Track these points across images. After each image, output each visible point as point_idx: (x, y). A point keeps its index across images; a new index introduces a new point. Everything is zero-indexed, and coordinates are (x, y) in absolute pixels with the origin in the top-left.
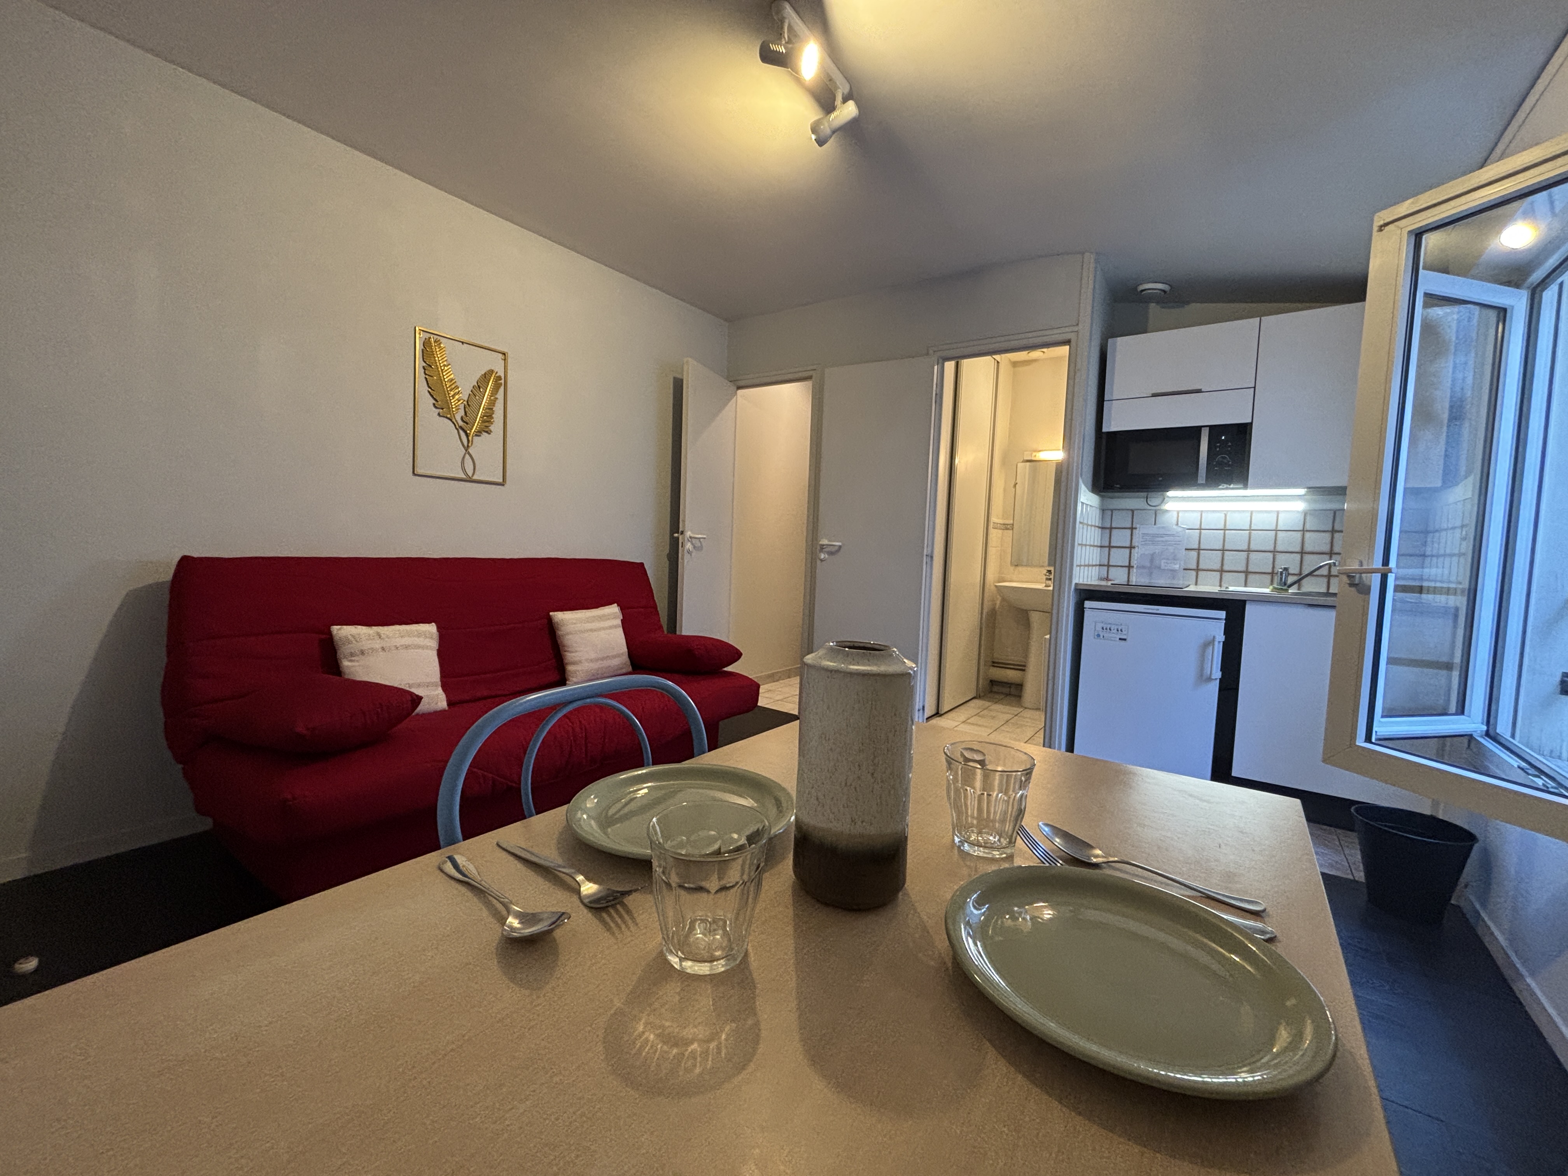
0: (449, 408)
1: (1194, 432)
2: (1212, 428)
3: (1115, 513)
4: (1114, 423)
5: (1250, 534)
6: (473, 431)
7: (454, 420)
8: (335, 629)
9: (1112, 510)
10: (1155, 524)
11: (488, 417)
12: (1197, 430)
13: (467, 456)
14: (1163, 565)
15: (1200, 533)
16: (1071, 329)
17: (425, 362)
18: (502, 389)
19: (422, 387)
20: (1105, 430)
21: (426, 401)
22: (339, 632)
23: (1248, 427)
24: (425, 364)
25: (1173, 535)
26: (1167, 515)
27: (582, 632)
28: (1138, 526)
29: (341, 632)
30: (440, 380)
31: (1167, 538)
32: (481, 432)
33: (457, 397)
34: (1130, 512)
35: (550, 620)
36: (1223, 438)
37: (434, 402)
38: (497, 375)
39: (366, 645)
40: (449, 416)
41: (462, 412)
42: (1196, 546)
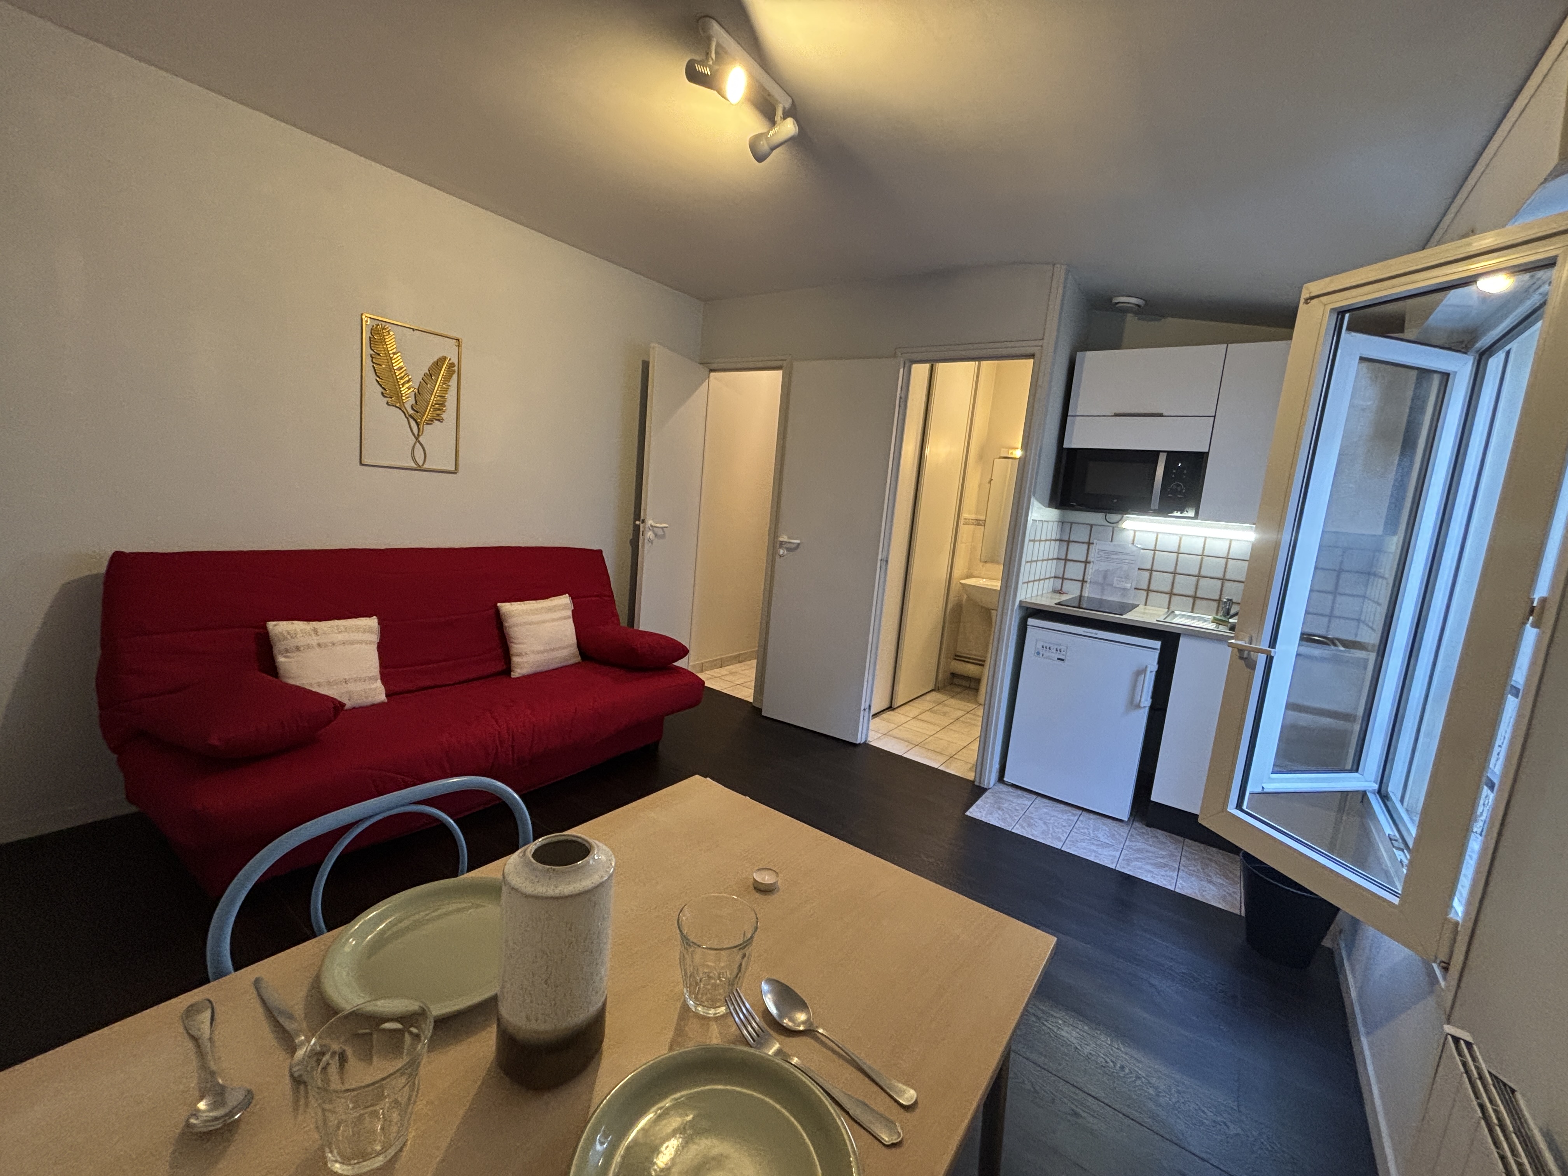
0: (398, 397)
1: (1151, 457)
2: (1169, 453)
3: (1074, 526)
4: (1077, 440)
5: (1202, 558)
6: (424, 420)
7: (403, 409)
8: (271, 625)
9: (1072, 523)
10: (1111, 541)
11: (441, 405)
12: (1155, 454)
13: (418, 443)
14: (1115, 582)
15: (1154, 554)
16: (1036, 343)
17: (373, 350)
18: (455, 376)
19: (370, 376)
20: (1066, 445)
21: (373, 390)
22: (276, 628)
23: (1205, 455)
24: (372, 352)
25: (1127, 554)
26: (1126, 533)
27: (531, 623)
28: (1095, 541)
29: (278, 628)
30: (390, 367)
31: (1121, 556)
32: (432, 421)
33: (407, 385)
34: (1089, 527)
35: (497, 611)
36: (1180, 465)
37: (383, 390)
38: (451, 362)
39: (301, 641)
40: (398, 405)
41: (411, 401)
42: (1149, 567)
